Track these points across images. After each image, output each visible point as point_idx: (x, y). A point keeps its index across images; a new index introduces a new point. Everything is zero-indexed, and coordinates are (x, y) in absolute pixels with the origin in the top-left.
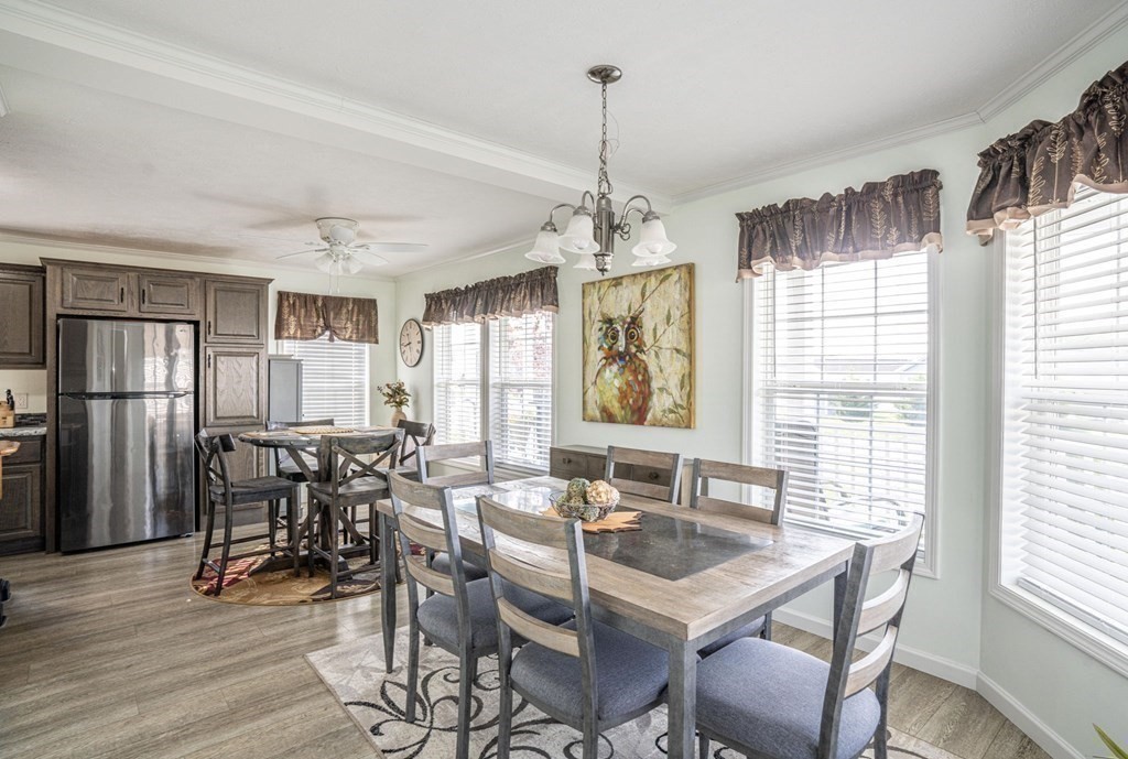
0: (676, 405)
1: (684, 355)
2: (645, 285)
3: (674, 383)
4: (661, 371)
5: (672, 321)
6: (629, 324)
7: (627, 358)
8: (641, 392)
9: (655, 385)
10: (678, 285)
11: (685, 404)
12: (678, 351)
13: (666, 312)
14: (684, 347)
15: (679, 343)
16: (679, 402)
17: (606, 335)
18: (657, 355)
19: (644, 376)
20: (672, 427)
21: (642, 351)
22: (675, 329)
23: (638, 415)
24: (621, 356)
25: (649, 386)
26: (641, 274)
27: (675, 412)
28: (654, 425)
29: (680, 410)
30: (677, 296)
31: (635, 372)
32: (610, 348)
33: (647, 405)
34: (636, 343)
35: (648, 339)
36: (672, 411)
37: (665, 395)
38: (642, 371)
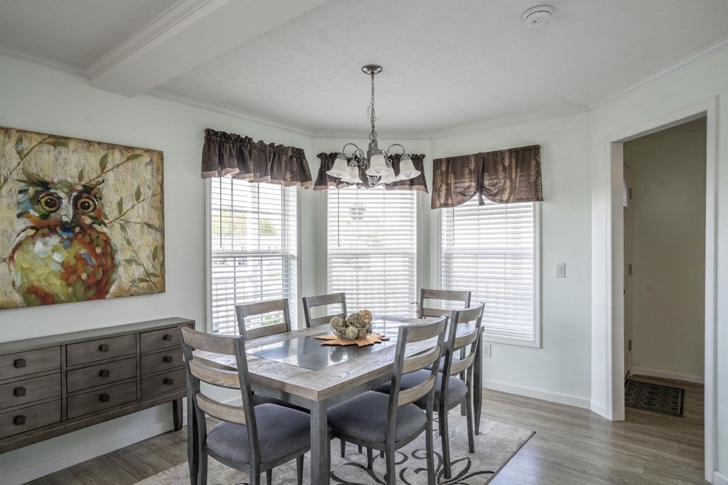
0: (148, 274)
1: (156, 229)
2: (105, 157)
3: (145, 255)
4: (129, 243)
5: (142, 198)
6: (80, 193)
7: (77, 229)
8: (100, 265)
9: (120, 257)
10: (150, 168)
11: (158, 272)
12: (149, 226)
13: (135, 188)
14: (156, 222)
15: (150, 218)
16: (151, 270)
17: (35, 200)
18: (123, 228)
19: (104, 248)
20: (144, 294)
21: (101, 223)
22: (146, 206)
23: (98, 289)
24: (66, 227)
25: (113, 259)
26: (99, 143)
27: (147, 281)
28: (120, 296)
29: (152, 278)
30: (149, 177)
31: (91, 245)
32: (45, 217)
33: (109, 278)
34: (92, 214)
35: (110, 211)
36: (142, 280)
37: (134, 266)
38: (102, 243)
